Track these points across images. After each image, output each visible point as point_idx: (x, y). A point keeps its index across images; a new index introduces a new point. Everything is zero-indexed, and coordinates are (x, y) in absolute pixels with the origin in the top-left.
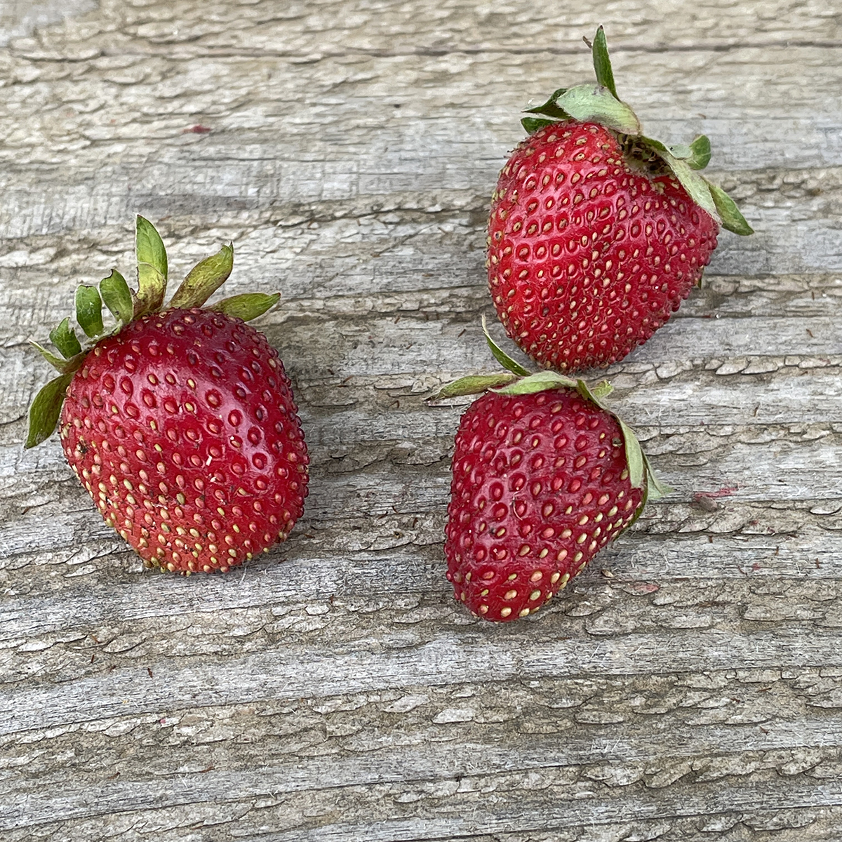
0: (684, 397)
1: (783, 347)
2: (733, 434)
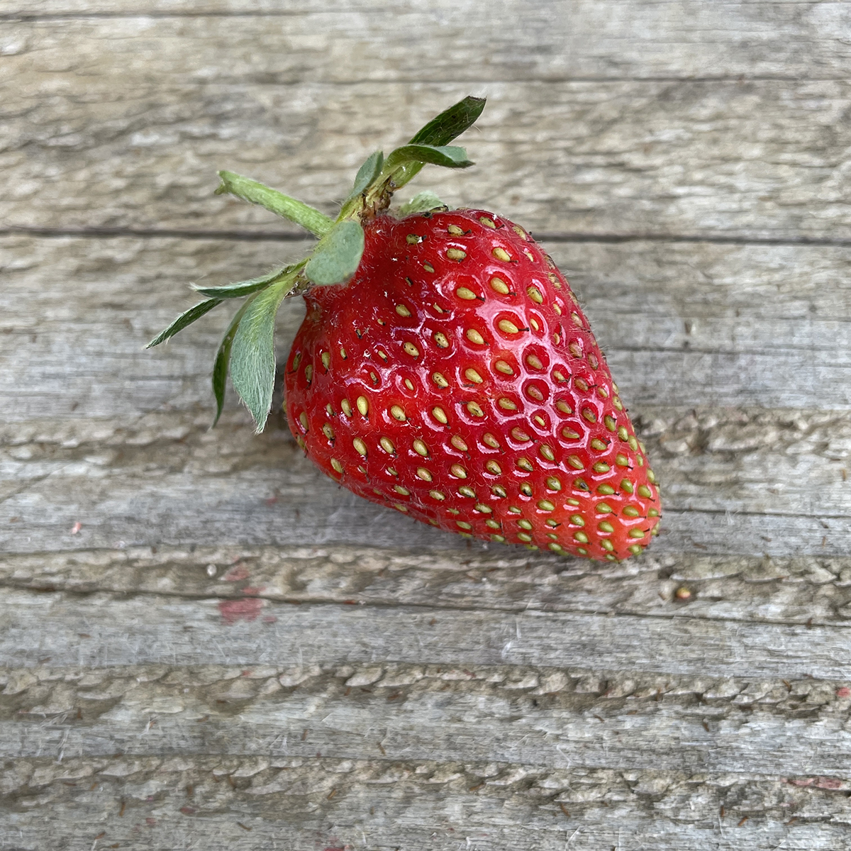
0: (305, 716)
1: (426, 652)
2: (352, 771)
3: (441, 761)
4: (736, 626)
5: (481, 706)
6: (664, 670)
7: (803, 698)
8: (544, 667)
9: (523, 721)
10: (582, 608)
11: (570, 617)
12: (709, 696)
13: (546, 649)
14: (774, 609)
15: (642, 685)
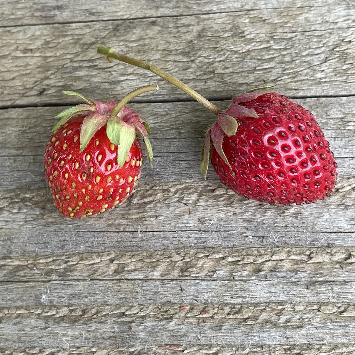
3: (16, 348)
4: (140, 282)
5: (33, 324)
6: (109, 303)
7: (167, 311)
8: (59, 305)
9: (50, 329)
10: (76, 278)
11: (71, 282)
12: (127, 313)
13: (60, 297)
14: (156, 274)
15: (100, 310)
